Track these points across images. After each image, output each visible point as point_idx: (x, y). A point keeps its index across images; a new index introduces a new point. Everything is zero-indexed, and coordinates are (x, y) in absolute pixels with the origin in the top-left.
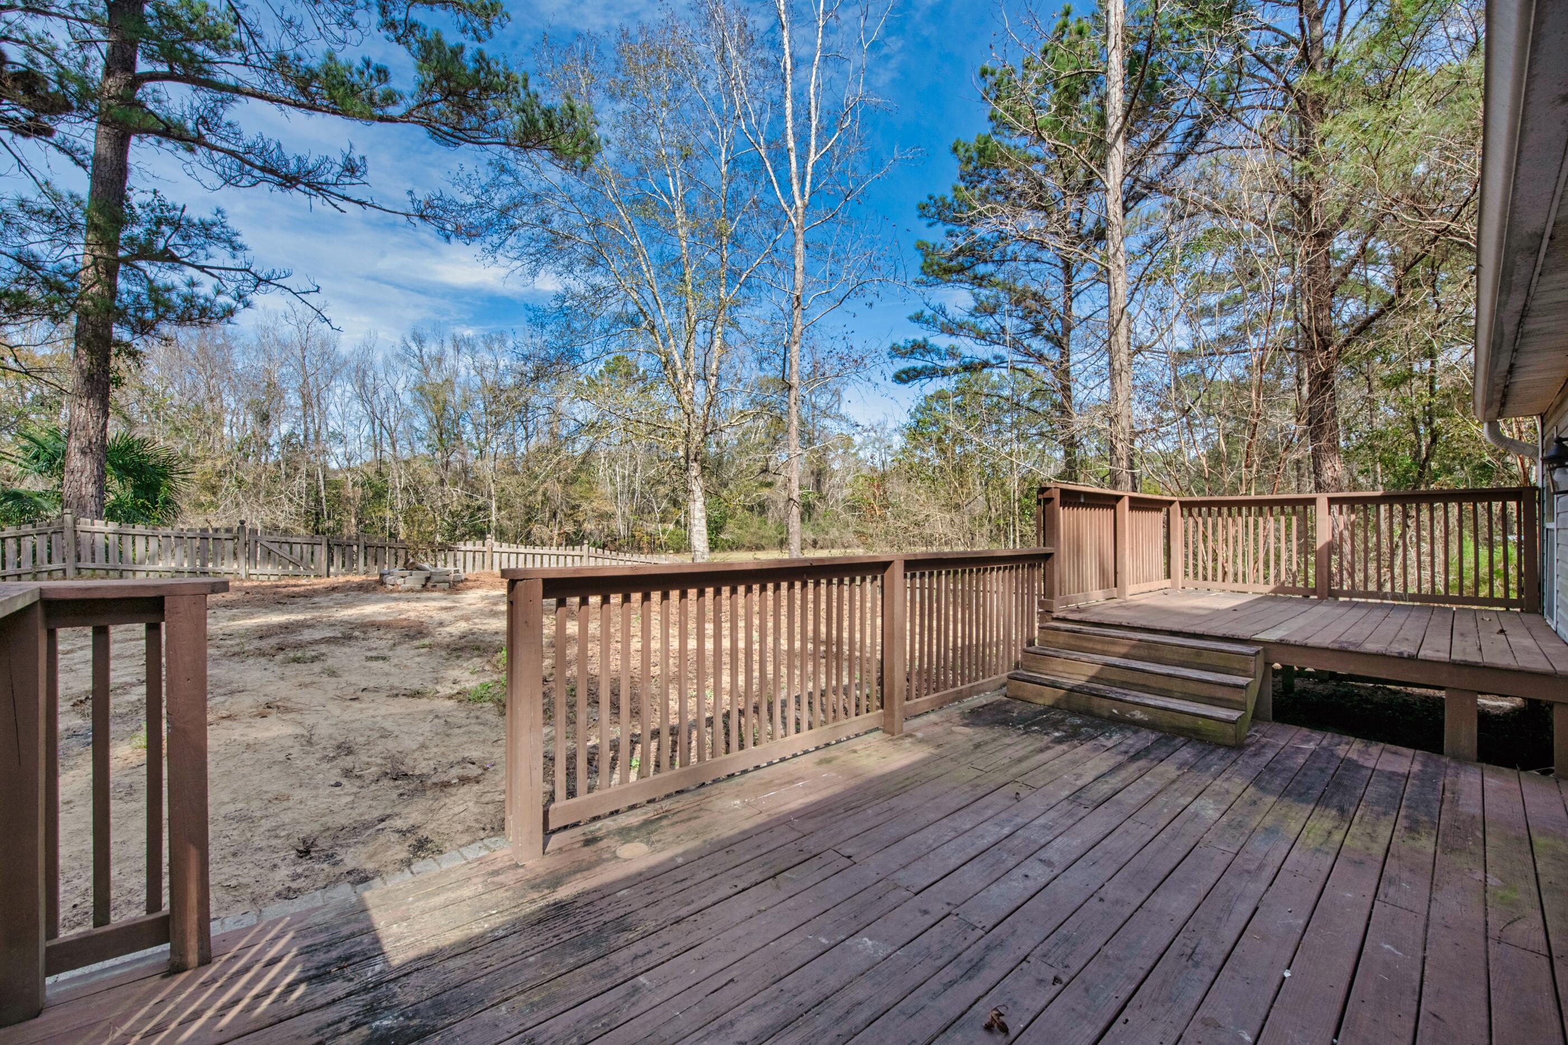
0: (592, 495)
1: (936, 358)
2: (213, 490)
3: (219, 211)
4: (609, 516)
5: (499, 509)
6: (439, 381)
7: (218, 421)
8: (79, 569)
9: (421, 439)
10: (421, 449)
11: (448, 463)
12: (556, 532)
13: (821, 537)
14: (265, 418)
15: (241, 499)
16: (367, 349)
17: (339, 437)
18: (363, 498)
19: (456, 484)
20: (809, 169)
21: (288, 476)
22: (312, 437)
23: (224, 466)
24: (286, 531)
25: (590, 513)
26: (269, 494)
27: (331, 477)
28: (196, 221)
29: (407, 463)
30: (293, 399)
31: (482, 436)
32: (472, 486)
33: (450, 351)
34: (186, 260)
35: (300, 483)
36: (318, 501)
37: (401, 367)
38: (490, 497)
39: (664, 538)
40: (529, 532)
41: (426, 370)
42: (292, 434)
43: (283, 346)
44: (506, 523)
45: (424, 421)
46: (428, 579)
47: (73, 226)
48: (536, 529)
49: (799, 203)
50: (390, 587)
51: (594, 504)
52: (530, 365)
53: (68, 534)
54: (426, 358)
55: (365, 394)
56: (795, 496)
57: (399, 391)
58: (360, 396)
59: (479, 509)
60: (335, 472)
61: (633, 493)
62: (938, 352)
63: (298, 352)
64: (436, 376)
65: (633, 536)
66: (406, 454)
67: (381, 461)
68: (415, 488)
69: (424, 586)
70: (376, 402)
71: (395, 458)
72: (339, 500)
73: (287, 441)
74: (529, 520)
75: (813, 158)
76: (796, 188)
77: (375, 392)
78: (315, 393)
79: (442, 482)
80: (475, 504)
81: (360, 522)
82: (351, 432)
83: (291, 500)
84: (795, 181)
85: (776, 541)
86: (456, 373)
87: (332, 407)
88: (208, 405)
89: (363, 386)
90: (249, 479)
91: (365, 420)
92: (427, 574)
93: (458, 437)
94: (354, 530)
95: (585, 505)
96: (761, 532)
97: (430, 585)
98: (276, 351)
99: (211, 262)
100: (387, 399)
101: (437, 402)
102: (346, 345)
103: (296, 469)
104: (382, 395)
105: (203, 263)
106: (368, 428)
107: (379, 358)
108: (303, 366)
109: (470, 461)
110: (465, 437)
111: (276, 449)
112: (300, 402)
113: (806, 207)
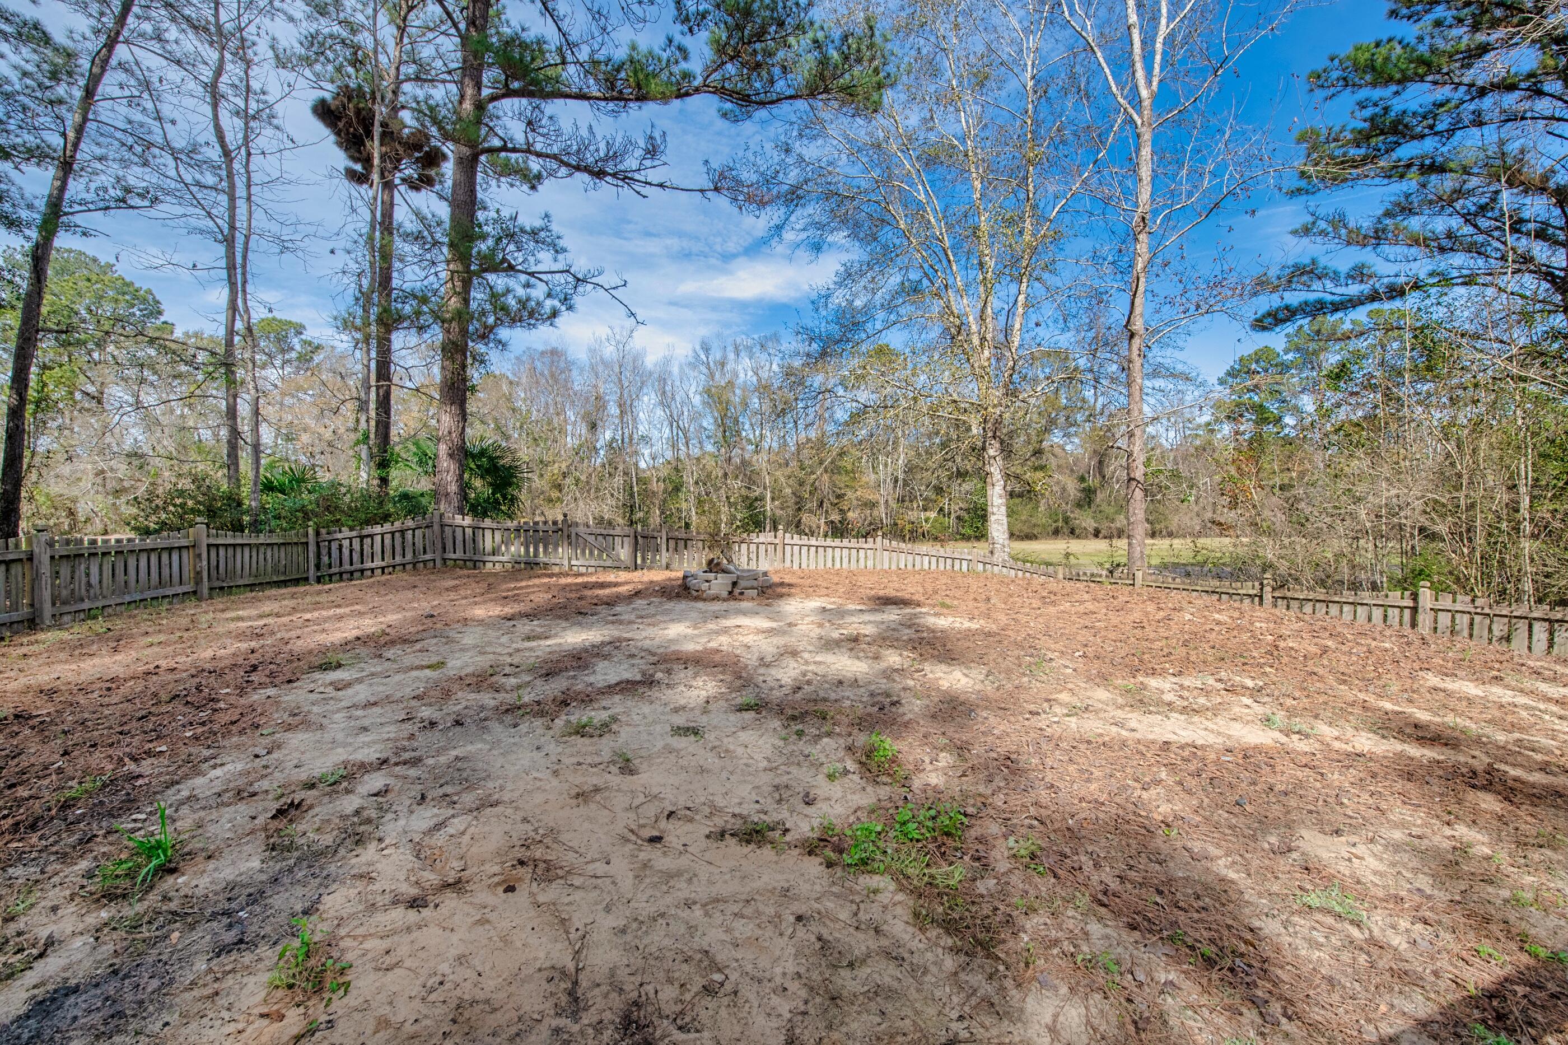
0: (857, 485)
1: (1329, 285)
2: (559, 487)
3: (547, 216)
4: (873, 505)
5: (773, 499)
6: (723, 384)
7: (562, 431)
8: (444, 560)
9: (708, 437)
10: (709, 448)
11: (730, 458)
12: (823, 521)
13: (1104, 526)
14: (593, 426)
15: (578, 495)
16: (667, 361)
17: (645, 439)
18: (665, 491)
19: (737, 477)
20: (1159, 46)
21: (610, 474)
22: (626, 440)
23: (568, 467)
24: (610, 523)
25: (855, 502)
26: (597, 490)
27: (641, 475)
28: (528, 229)
29: (698, 459)
30: (613, 410)
31: (757, 433)
32: (750, 479)
33: (731, 356)
34: (520, 268)
35: (619, 480)
36: (632, 495)
37: (692, 374)
38: (765, 488)
39: (926, 527)
40: (799, 521)
41: (712, 376)
42: (613, 439)
43: (606, 364)
44: (779, 512)
45: (712, 421)
46: (734, 584)
47: (436, 243)
48: (805, 518)
49: (1144, 93)
50: (695, 593)
51: (859, 493)
52: (815, 346)
53: (436, 527)
54: (712, 364)
55: (665, 400)
56: (1138, 474)
57: (691, 395)
58: (662, 403)
59: (756, 499)
60: (644, 471)
61: (896, 481)
62: (1335, 277)
63: (617, 370)
64: (720, 380)
65: (896, 524)
66: (696, 452)
67: (678, 459)
68: (705, 480)
69: (730, 593)
70: (673, 406)
71: (688, 455)
72: (647, 494)
73: (610, 445)
74: (799, 509)
75: (1163, 31)
76: (1140, 74)
77: (673, 398)
78: (629, 402)
79: (726, 475)
80: (752, 495)
81: (662, 513)
82: (655, 434)
83: (612, 495)
84: (1139, 66)
85: (1050, 529)
86: (736, 375)
87: (641, 414)
88: (555, 421)
89: (664, 393)
90: (583, 478)
91: (666, 423)
92: (733, 577)
93: (738, 433)
94: (658, 520)
95: (850, 494)
96: (1034, 520)
97: (737, 591)
98: (600, 368)
99: (540, 268)
100: (682, 403)
101: (721, 403)
102: (650, 361)
103: (616, 468)
104: (678, 398)
105: (533, 269)
106: (668, 431)
107: (675, 370)
108: (620, 380)
109: (747, 456)
110: (744, 434)
111: (602, 452)
112: (618, 411)
113: (1154, 97)
